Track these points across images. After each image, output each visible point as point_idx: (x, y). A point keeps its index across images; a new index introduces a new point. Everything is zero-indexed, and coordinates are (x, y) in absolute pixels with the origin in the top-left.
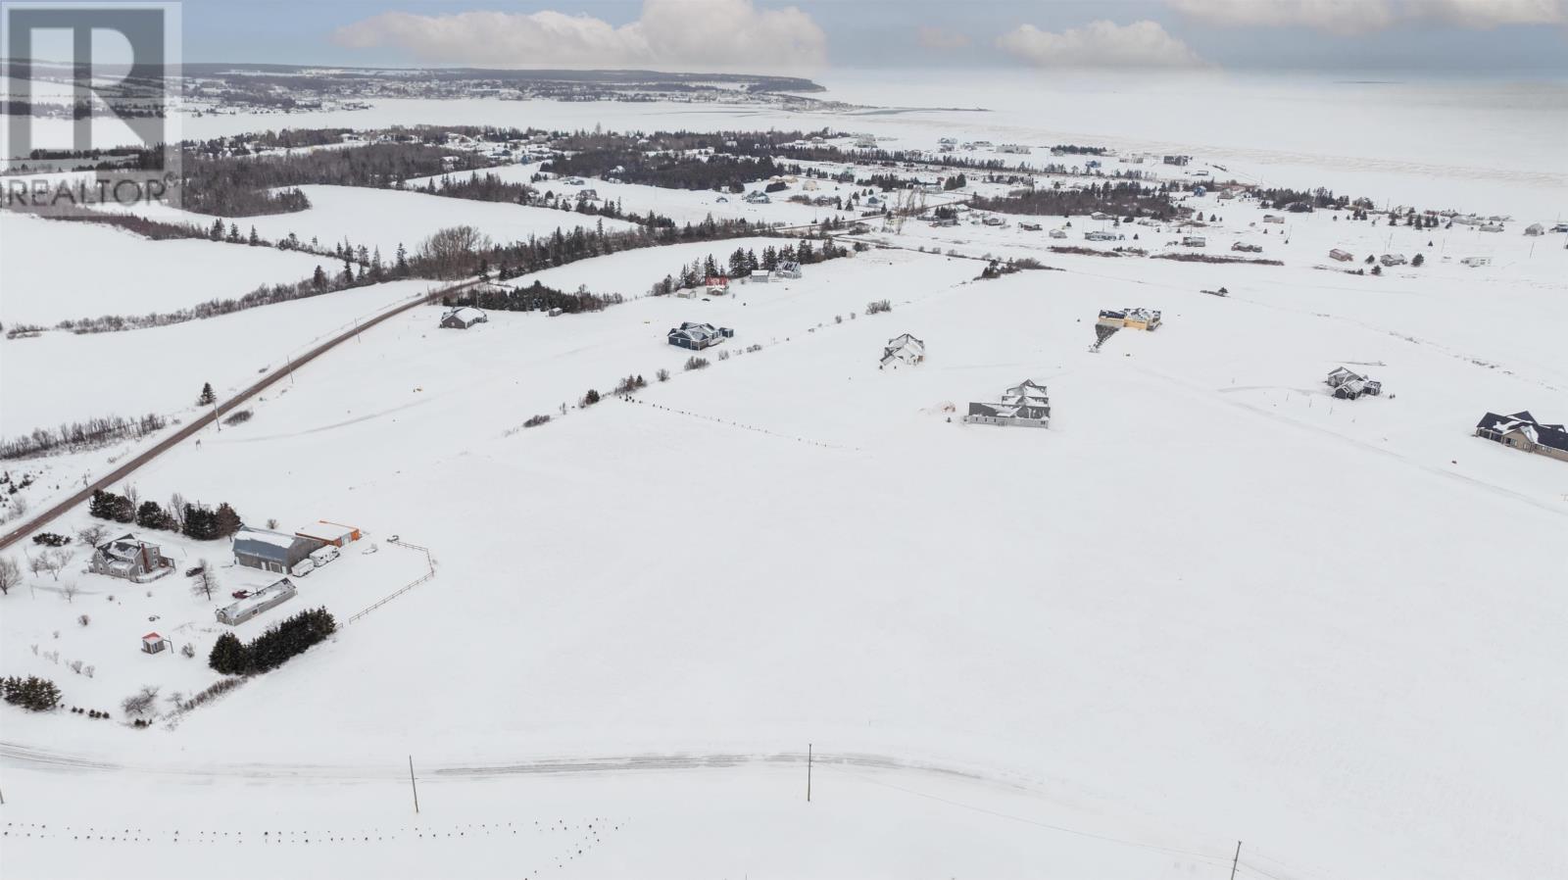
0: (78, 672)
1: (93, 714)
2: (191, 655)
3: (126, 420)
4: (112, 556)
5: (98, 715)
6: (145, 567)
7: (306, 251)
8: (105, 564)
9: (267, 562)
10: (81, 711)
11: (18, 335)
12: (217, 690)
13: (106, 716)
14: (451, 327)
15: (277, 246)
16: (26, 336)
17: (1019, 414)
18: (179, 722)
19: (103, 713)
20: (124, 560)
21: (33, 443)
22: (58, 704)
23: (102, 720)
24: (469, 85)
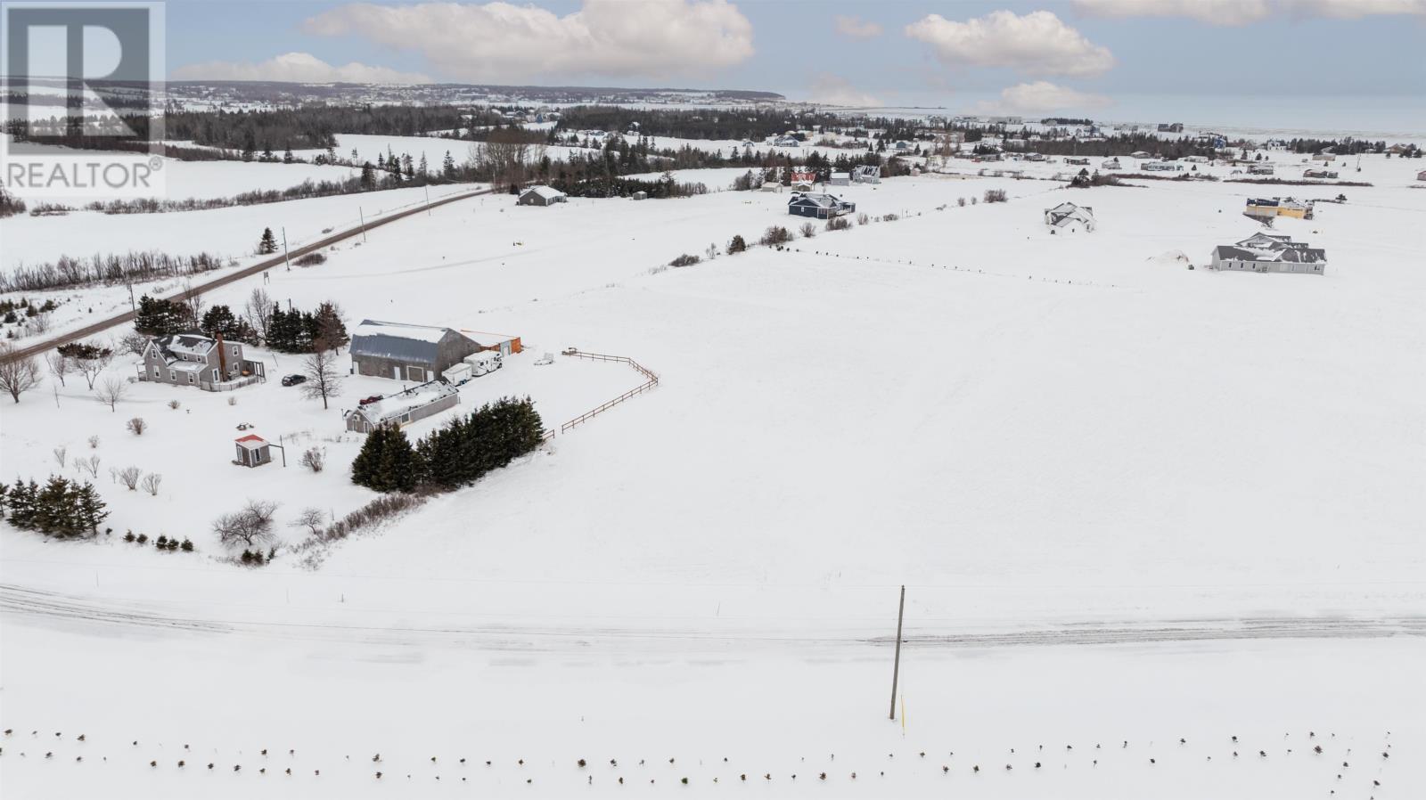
0: (132, 488)
1: (163, 544)
2: (317, 469)
3: (172, 257)
4: (173, 354)
5: (173, 546)
6: (221, 373)
7: (345, 165)
8: (163, 366)
9: (402, 365)
10: (142, 539)
11: (42, 213)
12: (376, 511)
13: (188, 547)
14: (529, 204)
15: (312, 163)
16: (52, 214)
17: (1285, 257)
18: (324, 555)
19: (181, 540)
20: (191, 359)
21: (59, 274)
22: (101, 528)
23: (179, 554)
24: (459, 92)
